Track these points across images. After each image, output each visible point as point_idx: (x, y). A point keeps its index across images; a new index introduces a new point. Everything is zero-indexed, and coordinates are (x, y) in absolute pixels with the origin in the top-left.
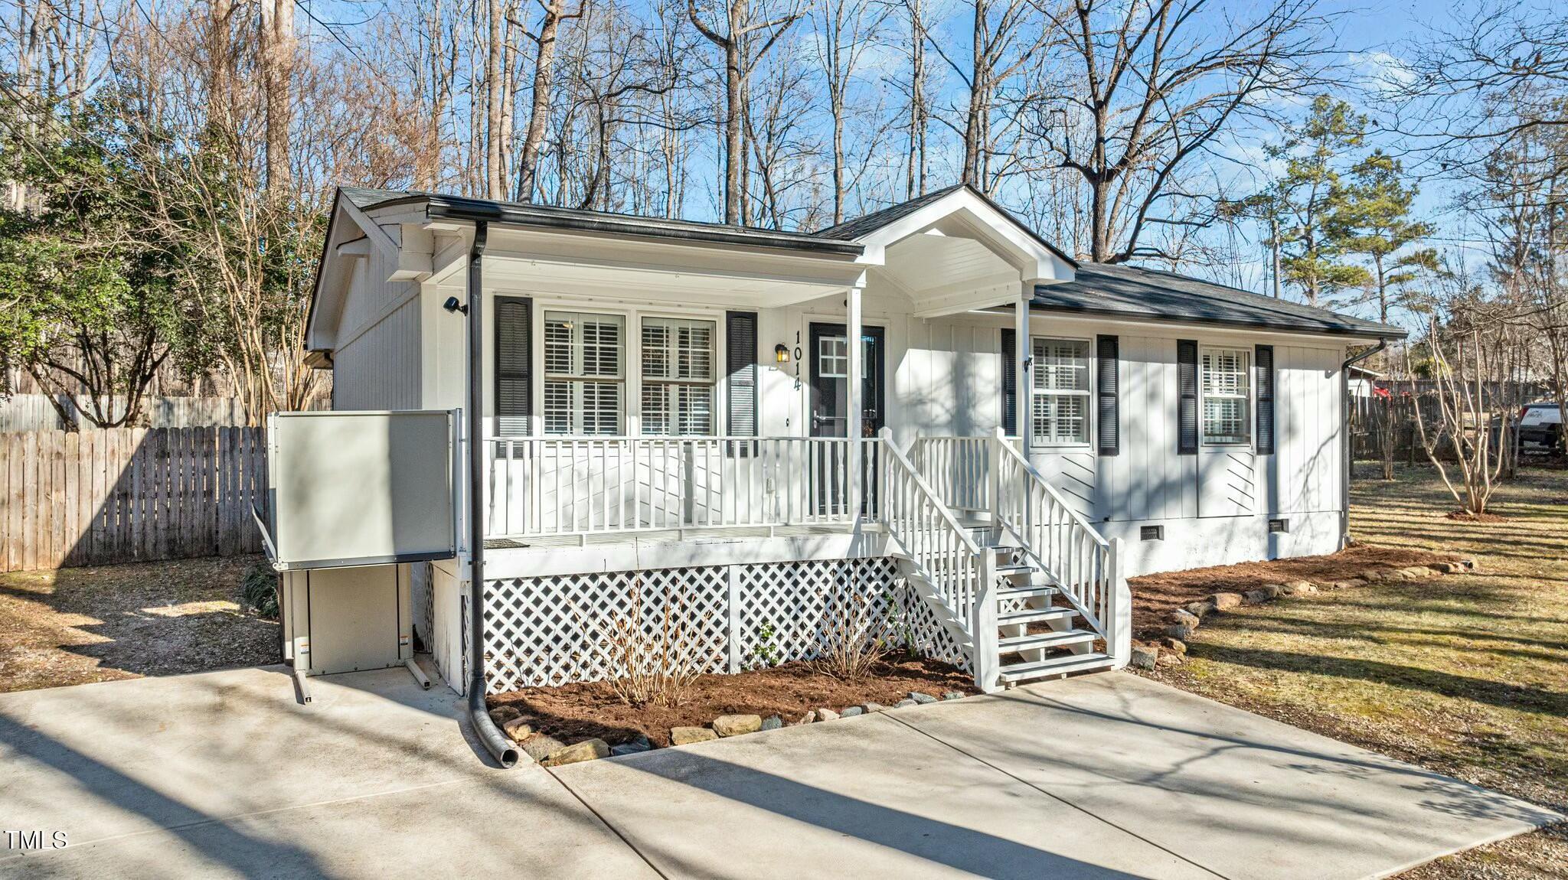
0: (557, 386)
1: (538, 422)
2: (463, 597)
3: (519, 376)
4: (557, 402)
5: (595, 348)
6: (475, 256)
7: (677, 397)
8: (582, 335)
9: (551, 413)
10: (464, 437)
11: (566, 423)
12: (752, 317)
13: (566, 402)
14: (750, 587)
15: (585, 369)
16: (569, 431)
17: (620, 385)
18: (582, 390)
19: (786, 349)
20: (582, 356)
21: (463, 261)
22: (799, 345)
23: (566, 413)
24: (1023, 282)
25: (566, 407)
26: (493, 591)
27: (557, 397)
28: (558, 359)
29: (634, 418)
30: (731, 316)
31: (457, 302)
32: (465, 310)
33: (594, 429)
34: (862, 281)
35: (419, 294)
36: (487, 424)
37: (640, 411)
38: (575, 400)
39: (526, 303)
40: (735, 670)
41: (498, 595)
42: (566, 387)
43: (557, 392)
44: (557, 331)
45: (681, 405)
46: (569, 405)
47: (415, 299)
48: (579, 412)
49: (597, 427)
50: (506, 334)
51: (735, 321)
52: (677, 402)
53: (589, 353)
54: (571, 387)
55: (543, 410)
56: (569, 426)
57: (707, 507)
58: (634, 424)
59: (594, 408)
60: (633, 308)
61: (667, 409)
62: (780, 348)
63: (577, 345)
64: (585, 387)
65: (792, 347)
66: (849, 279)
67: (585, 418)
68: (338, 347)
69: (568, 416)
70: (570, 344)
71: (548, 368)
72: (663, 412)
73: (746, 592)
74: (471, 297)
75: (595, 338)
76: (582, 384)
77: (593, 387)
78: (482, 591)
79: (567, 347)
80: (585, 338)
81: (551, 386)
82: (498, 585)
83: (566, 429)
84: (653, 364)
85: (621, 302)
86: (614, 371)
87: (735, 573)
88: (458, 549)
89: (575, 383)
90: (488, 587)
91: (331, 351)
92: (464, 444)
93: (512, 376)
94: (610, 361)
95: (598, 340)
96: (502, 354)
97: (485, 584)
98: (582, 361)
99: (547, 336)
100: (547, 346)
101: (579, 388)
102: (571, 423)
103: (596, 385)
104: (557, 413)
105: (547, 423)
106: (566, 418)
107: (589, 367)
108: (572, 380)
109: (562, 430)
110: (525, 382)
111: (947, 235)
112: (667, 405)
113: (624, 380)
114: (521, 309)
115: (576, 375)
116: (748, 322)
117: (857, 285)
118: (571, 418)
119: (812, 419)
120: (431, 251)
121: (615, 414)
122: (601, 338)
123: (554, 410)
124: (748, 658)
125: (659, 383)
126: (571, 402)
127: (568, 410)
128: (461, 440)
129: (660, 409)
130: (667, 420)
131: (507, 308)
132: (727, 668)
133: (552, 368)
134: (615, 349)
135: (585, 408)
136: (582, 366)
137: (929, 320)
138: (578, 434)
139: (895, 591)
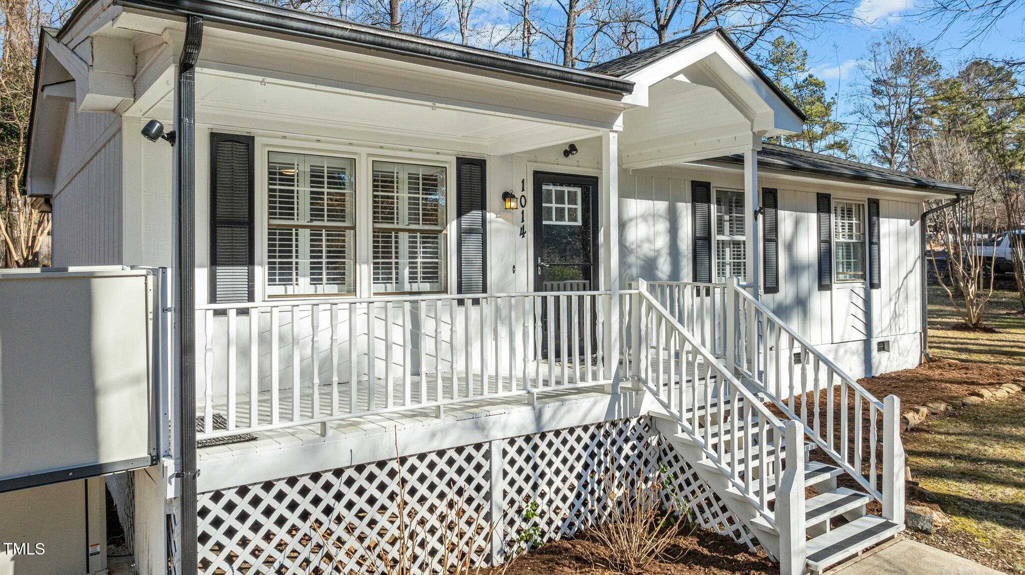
0: (280, 234)
1: (261, 272)
2: (168, 517)
3: (239, 223)
4: (280, 251)
5: (323, 193)
6: (186, 67)
7: (407, 245)
8: (308, 179)
9: (274, 263)
10: (169, 305)
11: (291, 274)
12: (481, 164)
13: (291, 251)
14: (512, 462)
15: (312, 215)
16: (294, 282)
17: (349, 233)
18: (308, 238)
19: (514, 197)
20: (308, 201)
21: (170, 73)
22: (524, 193)
23: (291, 263)
24: (754, 133)
25: (291, 257)
26: (210, 505)
27: (280, 245)
28: (282, 204)
29: (365, 267)
30: (463, 162)
31: (161, 128)
32: (171, 137)
33: (321, 279)
34: (619, 125)
35: (120, 130)
36: (201, 276)
37: (371, 260)
38: (300, 249)
39: (247, 143)
40: (498, 560)
41: (217, 510)
42: (291, 234)
43: (280, 240)
45: (410, 252)
46: (294, 254)
47: (117, 136)
48: (305, 261)
49: (324, 277)
50: (223, 176)
51: (465, 168)
52: (407, 250)
53: (316, 197)
54: (297, 235)
55: (266, 260)
56: (294, 277)
57: (436, 357)
58: (364, 272)
59: (321, 257)
60: (364, 151)
61: (397, 258)
62: (507, 196)
63: (303, 190)
64: (312, 235)
65: (518, 194)
67: (312, 268)
68: (56, 192)
69: (294, 266)
70: (295, 188)
71: (271, 214)
72: (393, 260)
73: (508, 468)
74: (180, 121)
75: (322, 183)
76: (308, 231)
77: (321, 235)
78: (195, 506)
79: (292, 192)
80: (312, 182)
81: (275, 234)
82: (217, 496)
83: (291, 280)
84: (383, 211)
85: (351, 144)
86: (343, 218)
87: (497, 448)
88: (162, 453)
89: (301, 231)
90: (203, 501)
91: (51, 196)
92: (169, 314)
93: (231, 223)
94: (339, 207)
95: (326, 185)
96: (219, 198)
97: (198, 497)
98: (308, 207)
99: (270, 179)
100: (270, 190)
101: (305, 236)
102: (297, 274)
103: (324, 232)
104: (280, 263)
105: (270, 274)
106: (291, 269)
107: (316, 213)
108: (298, 227)
109: (286, 280)
110: (245, 230)
111: (692, 82)
112: (397, 253)
113: (353, 228)
114: (241, 148)
115: (302, 222)
116: (476, 169)
117: (615, 128)
118: (297, 269)
119: (536, 265)
120: (133, 74)
121: (344, 263)
122: (329, 183)
123: (277, 260)
124: (511, 544)
125: (390, 230)
126: (297, 251)
127: (294, 260)
128: (165, 310)
129: (391, 258)
130: (397, 268)
131: (227, 147)
132: (488, 559)
133: (275, 214)
134: (344, 194)
135: (312, 257)
136: (308, 212)
137: (635, 171)
138: (304, 284)
139: (650, 449)
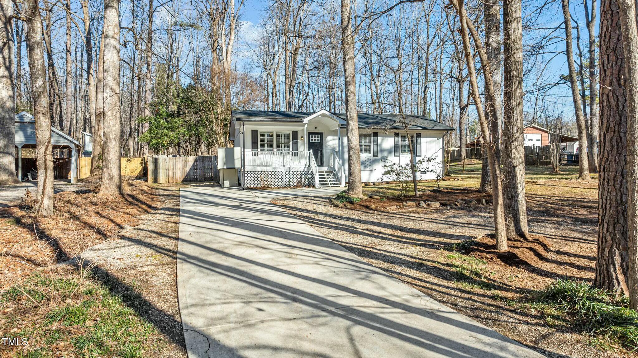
1: (259, 150)
4: (262, 147)
5: (269, 138)
8: (266, 136)
9: (261, 149)
12: (297, 132)
13: (264, 147)
17: (273, 144)
22: (306, 137)
23: (264, 149)
28: (262, 140)
30: (293, 132)
32: (242, 133)
33: (269, 151)
37: (276, 148)
39: (257, 131)
42: (264, 144)
44: (262, 135)
48: (266, 149)
50: (253, 136)
52: (283, 147)
58: (275, 150)
59: (268, 148)
60: (275, 132)
61: (281, 148)
62: (302, 137)
63: (266, 138)
66: (304, 125)
68: (235, 139)
70: (264, 138)
71: (260, 141)
73: (286, 175)
75: (268, 136)
77: (268, 144)
81: (261, 144)
83: (264, 151)
84: (278, 140)
85: (273, 130)
86: (272, 142)
87: (284, 172)
93: (254, 143)
94: (272, 140)
96: (253, 139)
99: (260, 136)
100: (260, 138)
101: (266, 145)
107: (268, 141)
110: (257, 144)
115: (266, 143)
121: (272, 149)
122: (270, 136)
124: (287, 186)
125: (280, 144)
130: (281, 150)
131: (254, 132)
134: (272, 138)
136: (266, 141)
138: (266, 152)
